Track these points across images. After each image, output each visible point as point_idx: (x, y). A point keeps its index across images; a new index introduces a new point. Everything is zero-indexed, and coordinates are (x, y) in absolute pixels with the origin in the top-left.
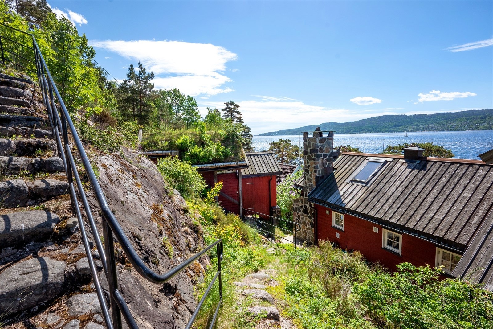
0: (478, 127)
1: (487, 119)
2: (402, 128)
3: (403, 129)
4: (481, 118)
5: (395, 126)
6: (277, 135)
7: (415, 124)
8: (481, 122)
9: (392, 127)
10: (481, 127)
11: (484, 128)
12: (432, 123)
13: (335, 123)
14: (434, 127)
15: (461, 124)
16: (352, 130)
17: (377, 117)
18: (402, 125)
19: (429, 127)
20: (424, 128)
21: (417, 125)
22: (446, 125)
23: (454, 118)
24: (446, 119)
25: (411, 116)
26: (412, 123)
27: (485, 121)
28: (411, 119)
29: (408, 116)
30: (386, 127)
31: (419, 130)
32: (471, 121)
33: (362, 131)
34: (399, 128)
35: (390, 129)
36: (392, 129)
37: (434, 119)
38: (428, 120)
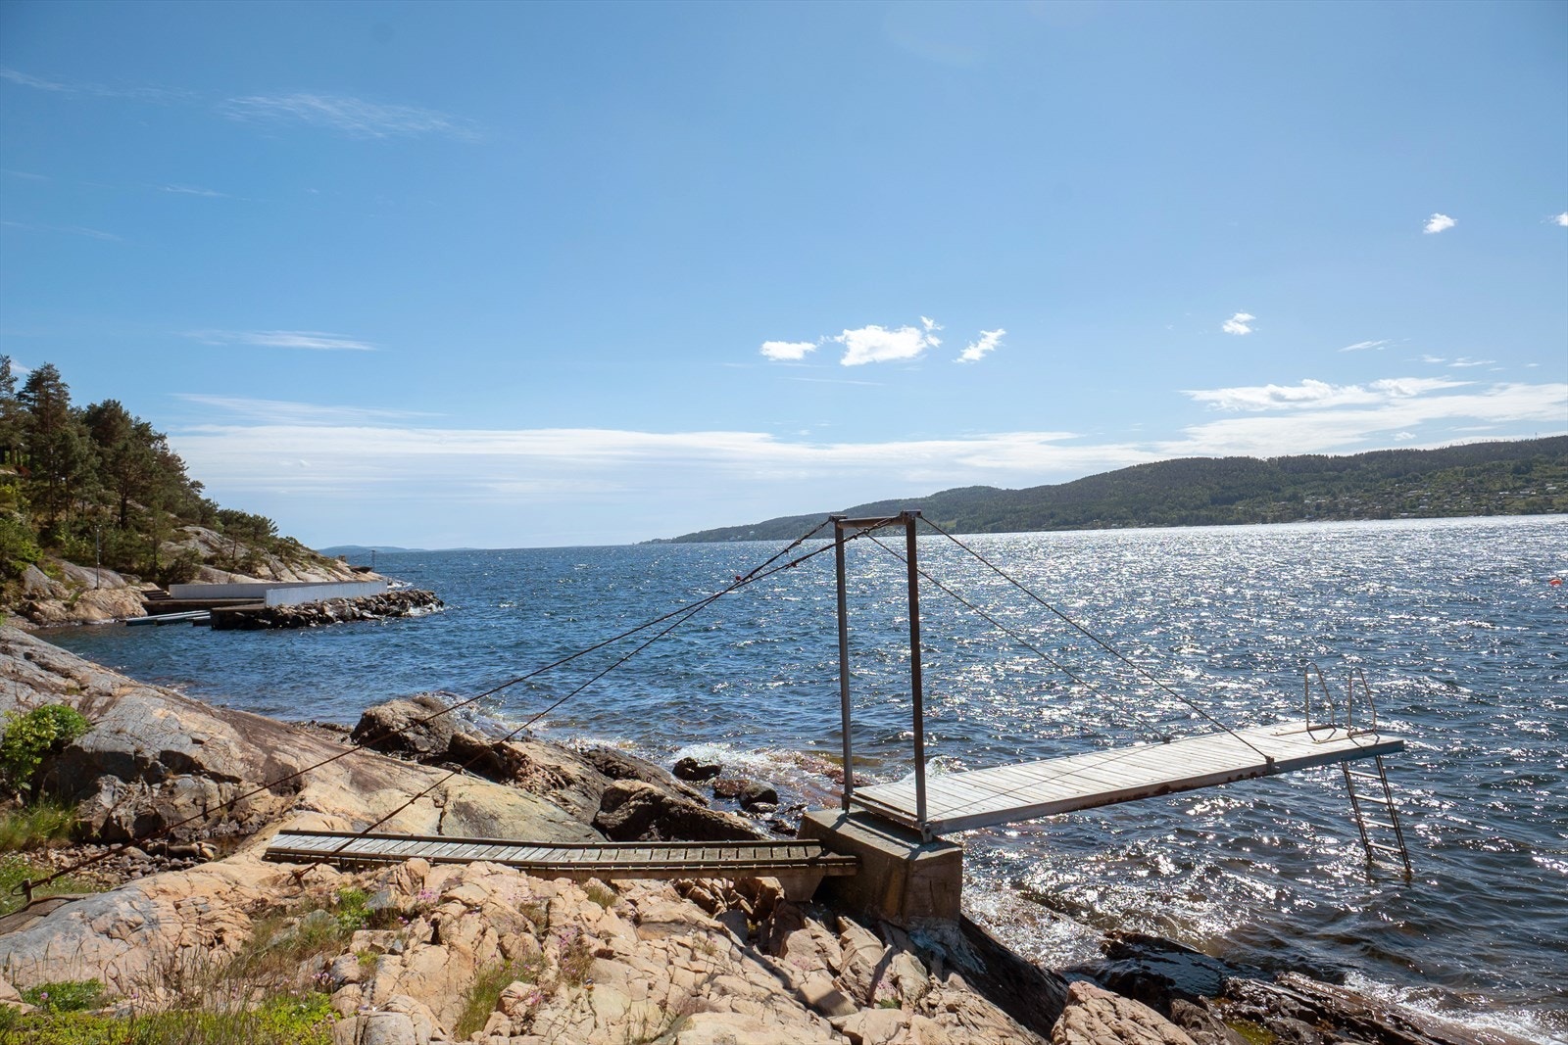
0: (1508, 501)
1: (1534, 475)
2: (1240, 507)
3: (1245, 513)
4: (1517, 470)
5: (1214, 501)
6: (753, 539)
7: (1289, 492)
8: (1518, 484)
9: (1204, 505)
10: (1517, 503)
11: (1527, 505)
12: (1348, 489)
13: (989, 490)
14: (1357, 505)
15: (1449, 492)
16: (1052, 516)
17: (1150, 465)
18: (1241, 498)
19: (1336, 505)
20: (1318, 507)
21: (1294, 497)
22: (1398, 496)
23: (1424, 470)
24: (1397, 475)
25: (1271, 460)
26: (1278, 490)
27: (1528, 481)
28: (1272, 473)
29: (1261, 462)
30: (1183, 506)
31: (1302, 516)
32: (1481, 482)
33: (1092, 519)
34: (1229, 509)
35: (1195, 512)
36: (1204, 513)
37: (1356, 473)
38: (1334, 479)
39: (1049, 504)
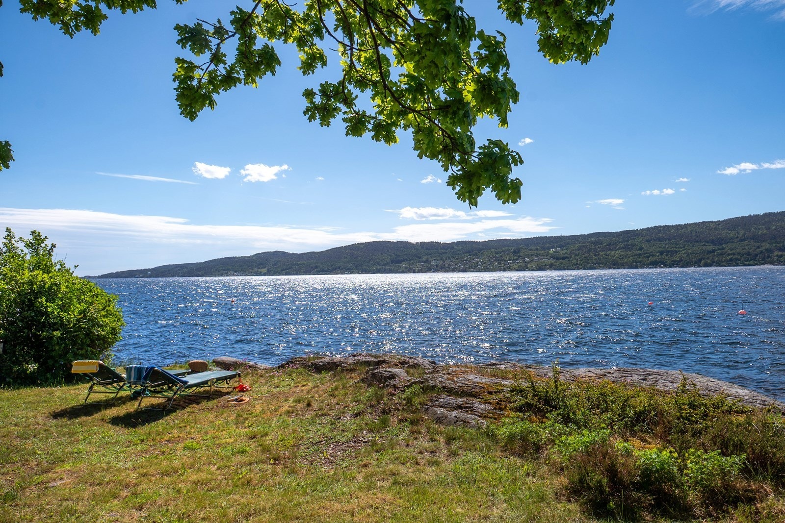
0: (511, 265)
1: (522, 254)
2: (404, 265)
3: (406, 268)
4: (514, 252)
5: (392, 262)
7: (424, 258)
8: (515, 258)
9: (387, 264)
10: (515, 266)
11: (518, 267)
12: (449, 258)
13: (284, 253)
14: (453, 265)
15: (489, 260)
16: (316, 267)
17: (364, 243)
18: (404, 261)
19: (445, 265)
20: (437, 266)
21: (427, 261)
22: (470, 261)
23: (479, 250)
24: (469, 252)
25: (417, 243)
26: (420, 258)
27: (519, 256)
28: (417, 250)
29: (413, 244)
30: (378, 264)
31: (430, 270)
32: (501, 256)
33: (335, 269)
34: (400, 266)
35: (385, 267)
36: (388, 267)
37: (452, 251)
38: (443, 253)
39: (315, 261)
